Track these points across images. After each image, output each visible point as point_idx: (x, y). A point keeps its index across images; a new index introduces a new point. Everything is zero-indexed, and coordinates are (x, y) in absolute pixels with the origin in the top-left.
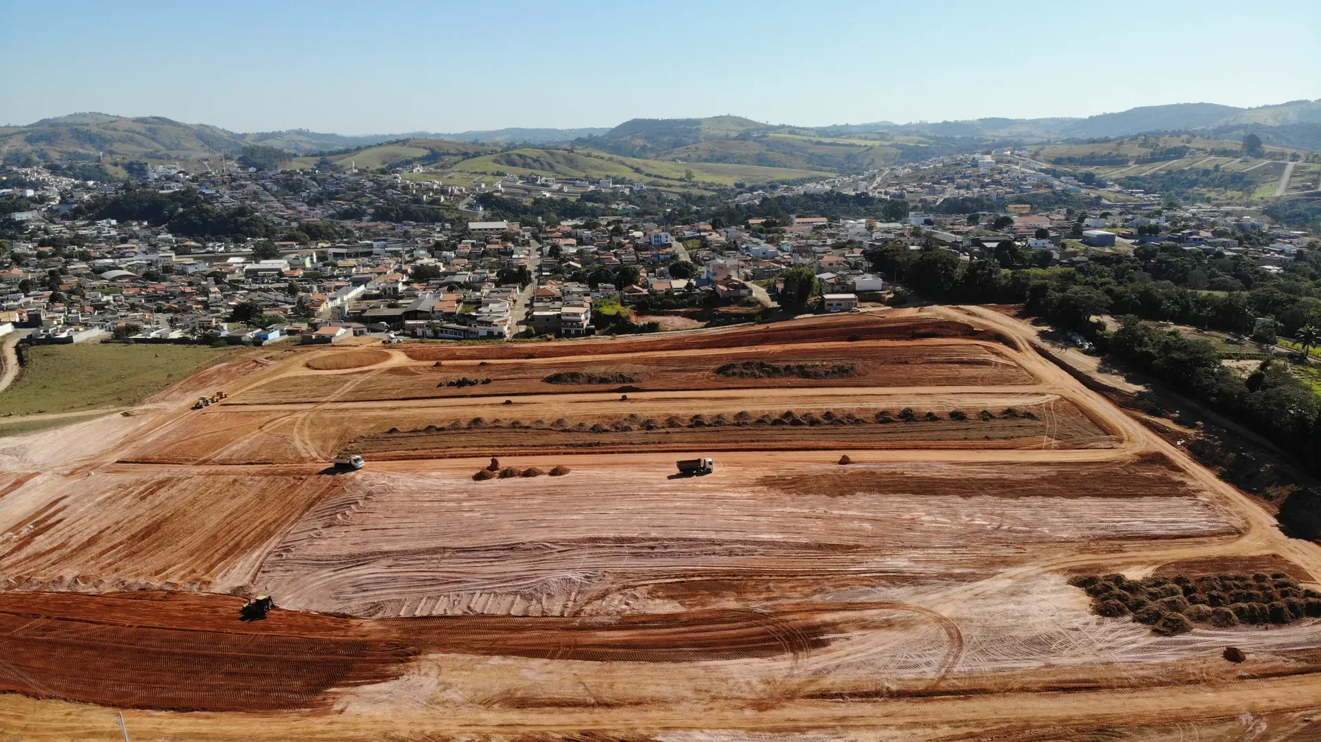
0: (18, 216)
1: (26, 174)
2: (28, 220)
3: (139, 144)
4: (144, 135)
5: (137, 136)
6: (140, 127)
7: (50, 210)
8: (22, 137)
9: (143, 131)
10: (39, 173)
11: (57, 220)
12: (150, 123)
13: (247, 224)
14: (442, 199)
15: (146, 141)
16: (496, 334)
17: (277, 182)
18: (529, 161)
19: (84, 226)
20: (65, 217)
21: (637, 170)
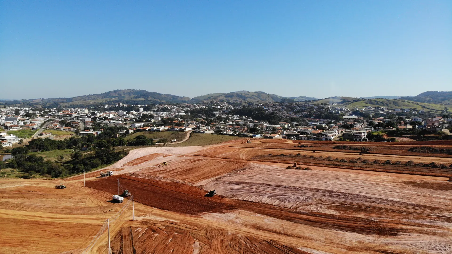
0: (214, 112)
1: (221, 104)
2: (217, 114)
3: (254, 99)
4: (256, 96)
5: (254, 97)
6: (256, 94)
7: (223, 112)
8: (224, 96)
9: (256, 95)
10: (225, 104)
11: (224, 114)
12: (259, 93)
13: (274, 117)
14: (340, 112)
15: (257, 98)
16: (328, 139)
17: (286, 106)
18: (378, 103)
19: (231, 116)
20: (226, 113)
21: (424, 107)
